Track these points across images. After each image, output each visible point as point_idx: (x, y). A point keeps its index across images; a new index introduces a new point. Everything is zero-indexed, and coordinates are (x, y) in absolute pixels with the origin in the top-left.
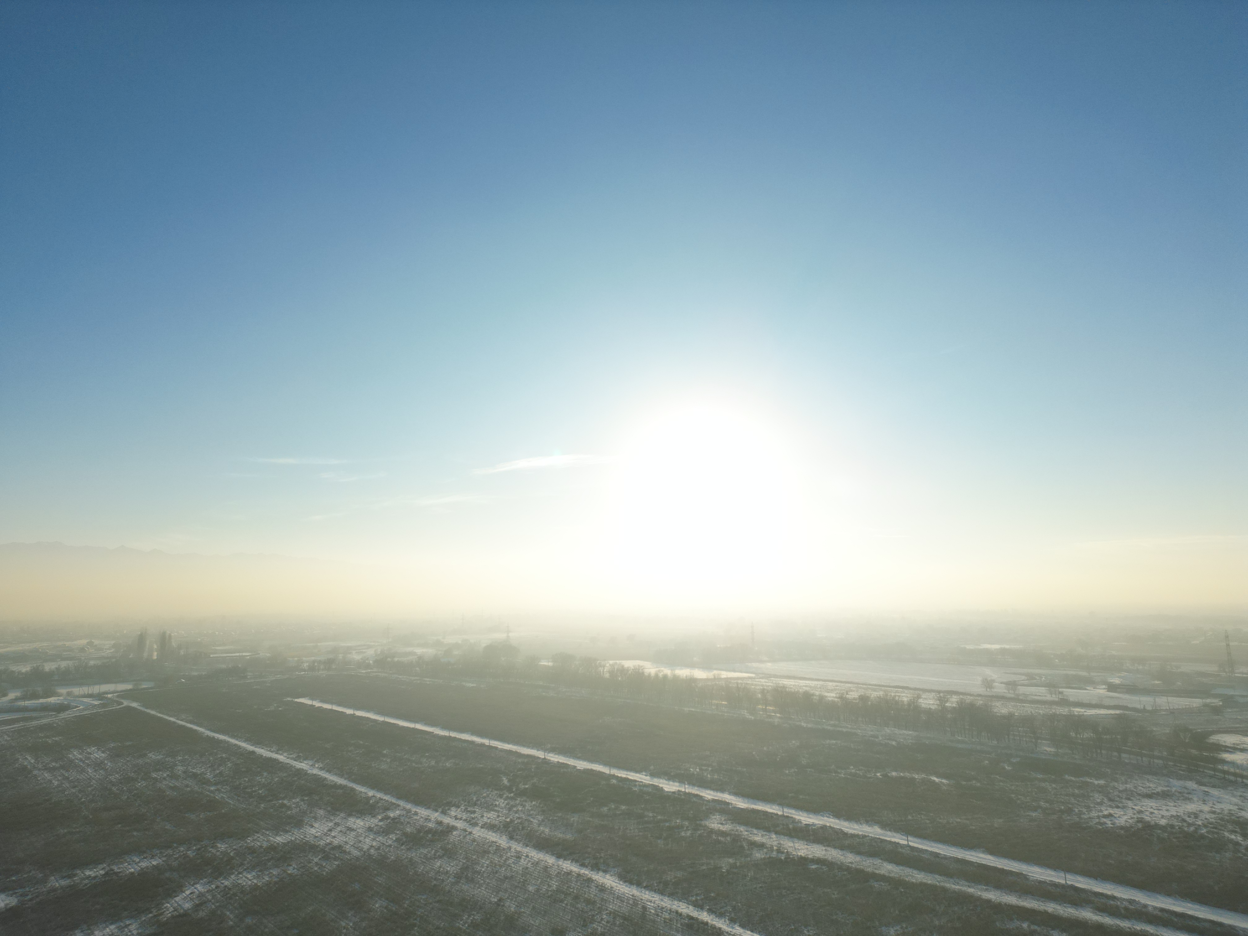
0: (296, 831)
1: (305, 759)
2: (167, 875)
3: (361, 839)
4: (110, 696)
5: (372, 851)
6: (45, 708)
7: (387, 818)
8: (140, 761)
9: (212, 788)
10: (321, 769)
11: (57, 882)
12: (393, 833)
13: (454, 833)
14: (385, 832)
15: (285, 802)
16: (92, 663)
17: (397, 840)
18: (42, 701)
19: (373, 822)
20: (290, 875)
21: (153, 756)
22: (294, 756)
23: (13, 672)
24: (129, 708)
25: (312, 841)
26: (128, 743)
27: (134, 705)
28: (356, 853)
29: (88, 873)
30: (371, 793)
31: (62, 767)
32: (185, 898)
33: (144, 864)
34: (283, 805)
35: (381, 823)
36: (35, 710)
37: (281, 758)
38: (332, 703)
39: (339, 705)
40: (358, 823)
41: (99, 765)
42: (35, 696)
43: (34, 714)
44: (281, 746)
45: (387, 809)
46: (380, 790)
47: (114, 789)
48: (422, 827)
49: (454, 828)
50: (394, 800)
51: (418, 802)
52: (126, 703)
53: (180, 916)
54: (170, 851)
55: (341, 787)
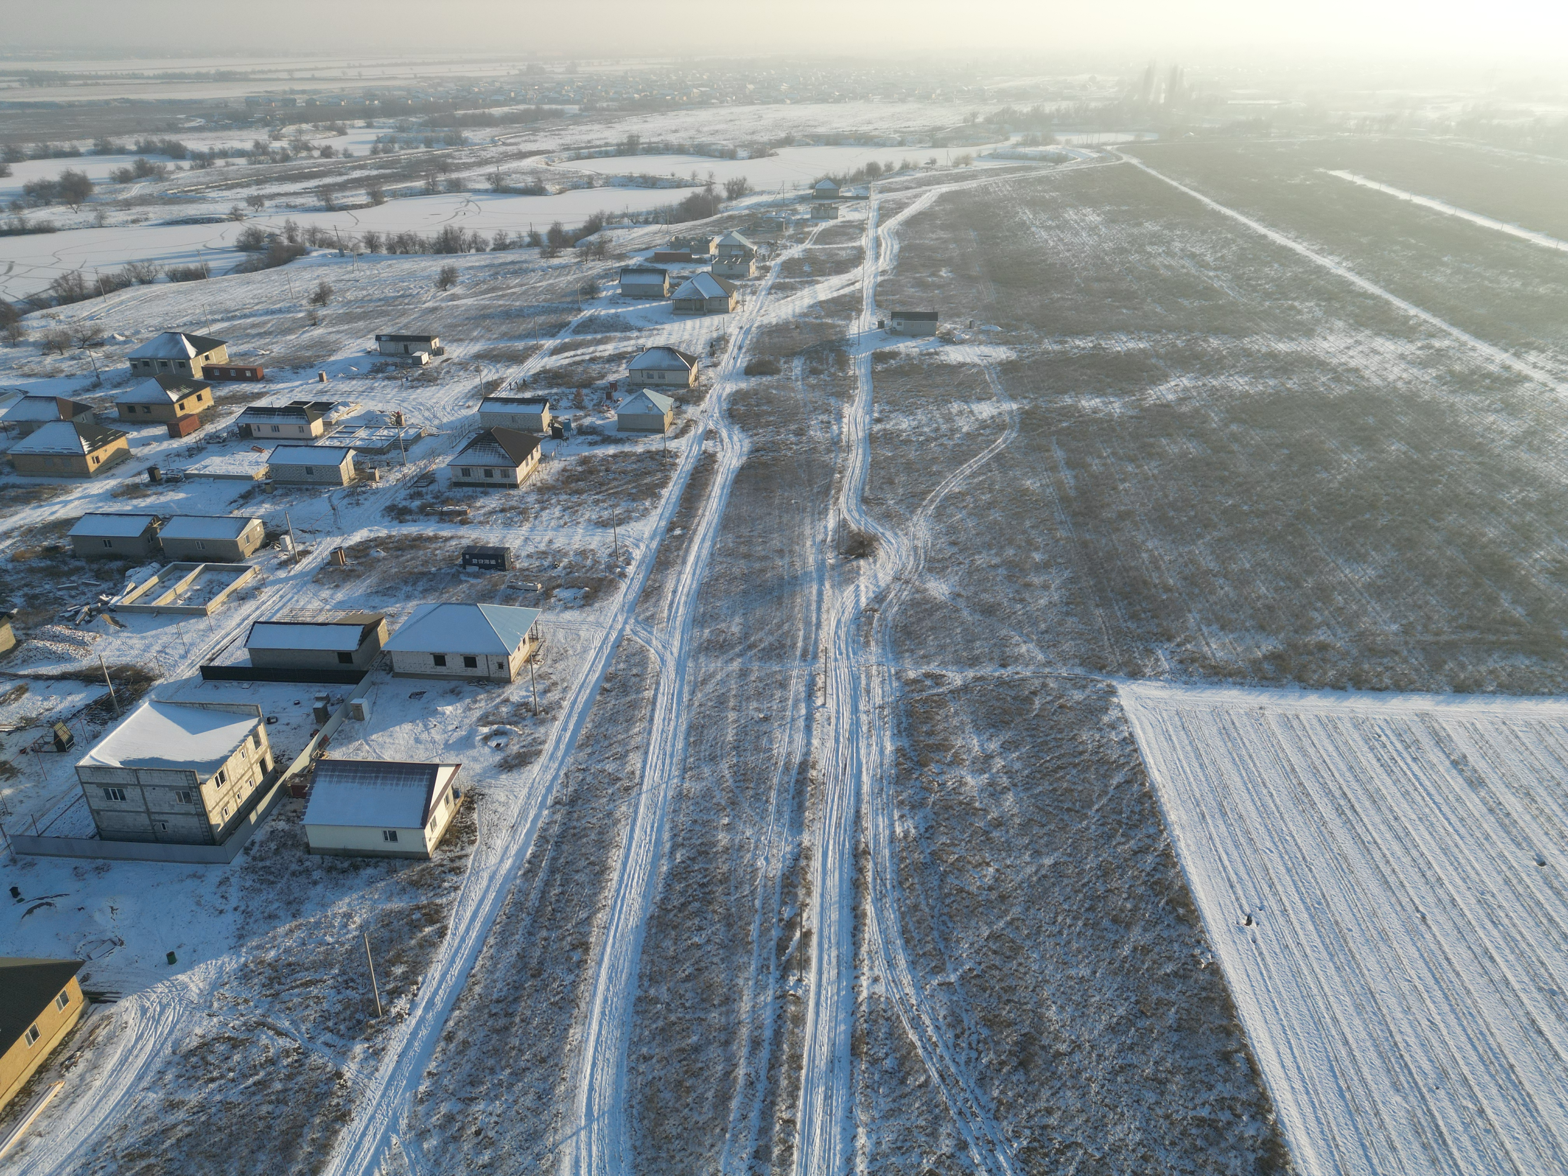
0: (1304, 341)
1: (1331, 254)
2: (1153, 361)
3: (1387, 366)
4: (1109, 148)
5: (1400, 384)
6: (1044, 158)
7: (1429, 347)
8: (1135, 231)
9: (1211, 274)
10: (1350, 269)
11: (1050, 346)
12: (1433, 367)
13: (1527, 385)
14: (1423, 364)
15: (1296, 304)
16: (1093, 105)
17: (1439, 378)
18: (1041, 148)
19: (1409, 348)
20: (1289, 389)
21: (1150, 227)
22: (1316, 248)
23: (1015, 112)
24: (1128, 165)
25: (1322, 356)
26: (1124, 208)
27: (1135, 161)
28: (1376, 381)
29: (1078, 342)
30: (1413, 311)
31: (1058, 227)
32: (1168, 389)
33: (1131, 345)
34: (1292, 308)
35: (1419, 352)
36: (1033, 159)
37: (1300, 248)
38: (1381, 181)
39: (1391, 184)
40: (1388, 347)
41: (1093, 230)
42: (1034, 142)
43: (1034, 164)
44: (1302, 231)
45: (1432, 335)
46: (1427, 309)
47: (1107, 258)
48: (1479, 368)
49: (1527, 378)
50: (1445, 326)
51: (1480, 333)
52: (1126, 158)
53: (1162, 405)
54: (1158, 337)
55: (1372, 297)
